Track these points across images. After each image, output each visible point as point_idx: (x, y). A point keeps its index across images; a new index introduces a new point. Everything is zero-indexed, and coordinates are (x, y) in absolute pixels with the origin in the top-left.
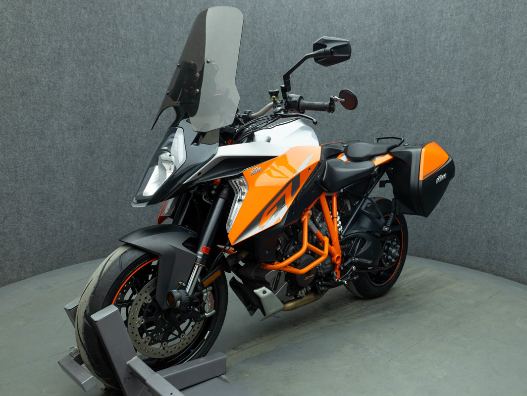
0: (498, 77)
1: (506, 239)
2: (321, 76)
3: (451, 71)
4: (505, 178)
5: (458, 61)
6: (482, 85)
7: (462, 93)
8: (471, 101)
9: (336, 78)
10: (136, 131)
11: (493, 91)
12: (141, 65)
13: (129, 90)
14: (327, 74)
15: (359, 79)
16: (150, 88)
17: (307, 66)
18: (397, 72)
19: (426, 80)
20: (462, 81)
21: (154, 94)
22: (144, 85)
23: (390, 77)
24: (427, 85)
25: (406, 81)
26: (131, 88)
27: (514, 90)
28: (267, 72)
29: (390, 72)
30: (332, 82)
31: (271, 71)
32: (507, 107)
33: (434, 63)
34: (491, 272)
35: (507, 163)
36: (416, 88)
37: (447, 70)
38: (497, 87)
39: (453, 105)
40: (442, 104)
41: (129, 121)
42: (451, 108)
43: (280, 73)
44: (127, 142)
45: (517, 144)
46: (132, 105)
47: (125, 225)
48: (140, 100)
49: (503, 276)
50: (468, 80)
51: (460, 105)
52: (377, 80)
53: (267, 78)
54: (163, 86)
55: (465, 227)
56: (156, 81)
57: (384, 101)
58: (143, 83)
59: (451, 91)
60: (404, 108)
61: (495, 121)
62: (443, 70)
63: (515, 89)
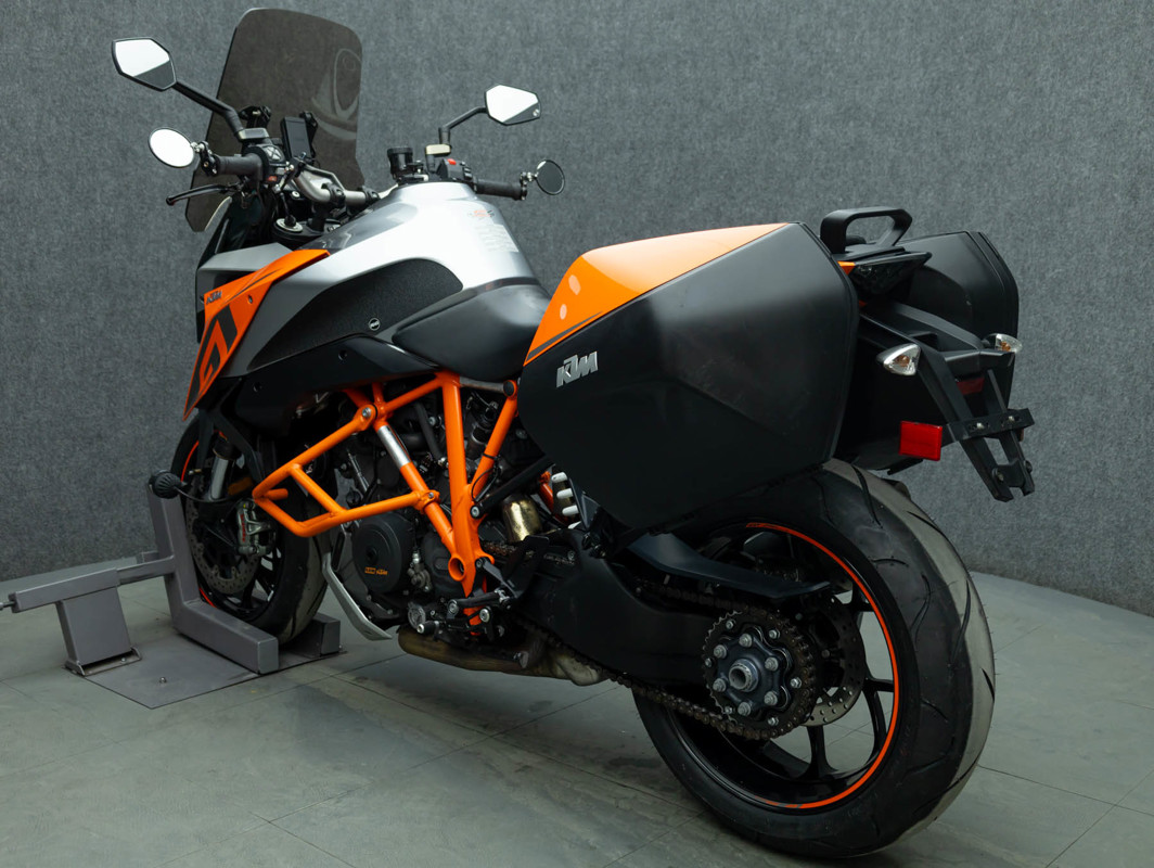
0: (1010, 47)
1: (1056, 484)
2: (544, 60)
3: (889, 35)
4: (1046, 318)
5: (906, 6)
6: (971, 69)
7: (922, 92)
8: (945, 115)
9: (584, 67)
10: (32, 237)
11: (999, 84)
12: (38, 59)
13: (8, 128)
14: (559, 56)
15: (647, 65)
16: (67, 120)
17: (503, 38)
18: (748, 41)
19: (826, 62)
20: (919, 60)
21: (78, 134)
22: (50, 111)
23: (731, 56)
24: (831, 73)
25: (773, 66)
26: (13, 123)
27: (1051, 80)
28: (394, 60)
29: (728, 44)
30: (574, 78)
31: (402, 54)
32: (1038, 125)
33: (844, 13)
34: (1025, 576)
35: (1049, 275)
36: (802, 83)
37: (877, 32)
38: (1008, 73)
39: (901, 125)
40: (873, 125)
41: (12, 211)
42: (896, 134)
43: (428, 59)
44: (10, 269)
45: (1069, 224)
46: (18, 169)
47: (16, 498)
48: (40, 152)
49: (1056, 586)
50: (935, 57)
51: (919, 127)
52: (695, 65)
53: (394, 75)
54: (103, 111)
55: (951, 457)
56: (83, 100)
57: (719, 123)
58: (47, 108)
59: (893, 87)
60: (774, 141)
61: (1010, 165)
62: (868, 33)
63: (1053, 77)
